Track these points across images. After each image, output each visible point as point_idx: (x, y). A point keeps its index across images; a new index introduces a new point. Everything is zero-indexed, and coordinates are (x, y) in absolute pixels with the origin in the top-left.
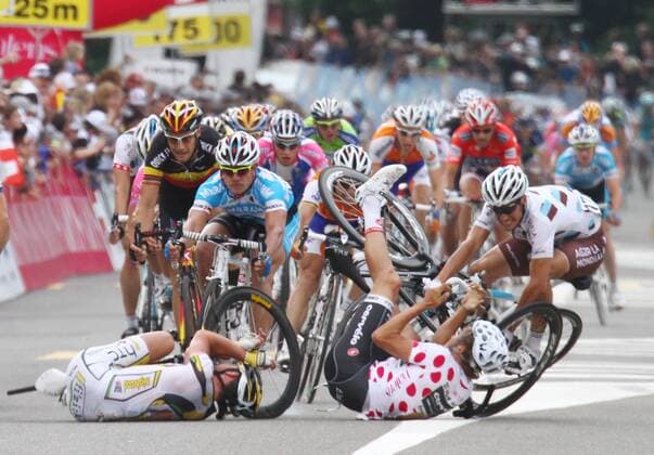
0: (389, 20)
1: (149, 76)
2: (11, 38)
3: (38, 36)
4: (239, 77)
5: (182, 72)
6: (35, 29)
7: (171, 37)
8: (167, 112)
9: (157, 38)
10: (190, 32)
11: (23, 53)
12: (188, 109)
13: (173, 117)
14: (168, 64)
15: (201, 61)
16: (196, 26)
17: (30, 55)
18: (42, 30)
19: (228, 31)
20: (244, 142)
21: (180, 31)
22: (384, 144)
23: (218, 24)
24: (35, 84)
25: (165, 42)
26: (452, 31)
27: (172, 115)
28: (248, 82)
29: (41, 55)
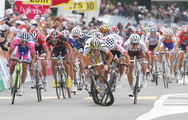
0: (135, 3)
1: (68, 19)
2: (29, 8)
3: (37, 7)
4: (94, 19)
5: (77, 18)
6: (36, 5)
7: (74, 8)
8: (102, 27)
9: (71, 8)
10: (80, 6)
11: (32, 12)
12: (107, 28)
13: (103, 29)
14: (74, 15)
15: (83, 14)
16: (82, 4)
17: (34, 13)
18: (38, 5)
19: (90, 6)
20: (100, 35)
21: (77, 6)
22: (163, 38)
23: (88, 4)
24: (36, 21)
25: (73, 9)
26: (153, 7)
27: (103, 28)
28: (96, 21)
29: (37, 13)
